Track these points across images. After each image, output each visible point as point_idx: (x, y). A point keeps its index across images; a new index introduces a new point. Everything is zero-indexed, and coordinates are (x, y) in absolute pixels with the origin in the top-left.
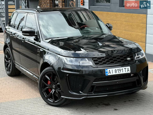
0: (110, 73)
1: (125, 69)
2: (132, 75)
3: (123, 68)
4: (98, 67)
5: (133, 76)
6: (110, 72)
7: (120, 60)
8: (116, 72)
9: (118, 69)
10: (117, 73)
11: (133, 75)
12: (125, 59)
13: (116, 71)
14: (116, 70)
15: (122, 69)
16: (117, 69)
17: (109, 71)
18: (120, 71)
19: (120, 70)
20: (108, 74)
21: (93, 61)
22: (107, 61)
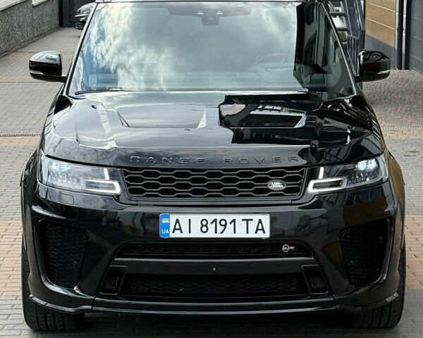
0: (180, 229)
1: (247, 220)
2: (285, 248)
3: (239, 218)
4: (139, 203)
5: (290, 254)
6: (178, 227)
7: (237, 186)
8: (204, 229)
9: (215, 220)
10: (211, 234)
11: (292, 248)
13: (206, 226)
14: (204, 223)
15: (234, 221)
16: (210, 218)
17: (177, 221)
18: (225, 226)
19: (223, 223)
20: (168, 234)
21: (126, 179)
22: (177, 186)
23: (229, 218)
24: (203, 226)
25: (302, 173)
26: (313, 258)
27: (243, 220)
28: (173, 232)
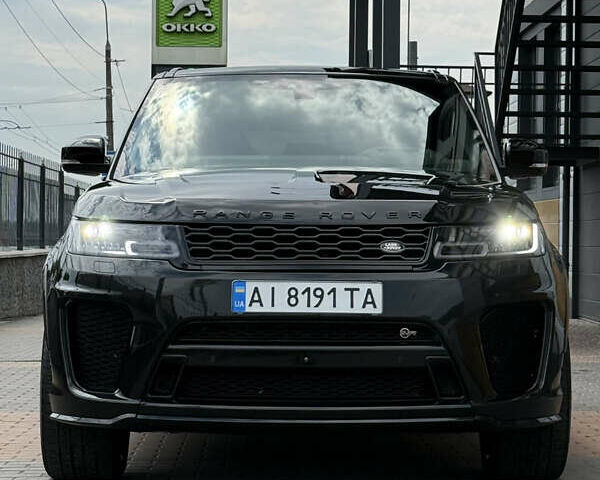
0: (260, 301)
1: (352, 290)
2: (404, 333)
3: (340, 286)
4: (204, 267)
6: (256, 298)
7: (338, 246)
8: (293, 301)
9: (308, 290)
10: (301, 308)
11: (414, 332)
12: (368, 247)
13: (295, 296)
14: (293, 293)
15: (334, 290)
16: (301, 286)
17: (256, 290)
18: (321, 297)
19: (319, 293)
20: (243, 308)
21: (187, 238)
22: (257, 246)
23: (327, 286)
24: (291, 297)
25: (426, 233)
26: (442, 348)
27: (346, 289)
28: (250, 305)
